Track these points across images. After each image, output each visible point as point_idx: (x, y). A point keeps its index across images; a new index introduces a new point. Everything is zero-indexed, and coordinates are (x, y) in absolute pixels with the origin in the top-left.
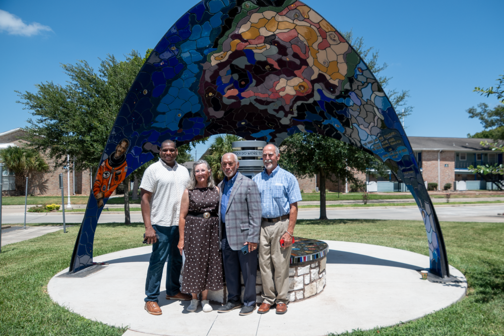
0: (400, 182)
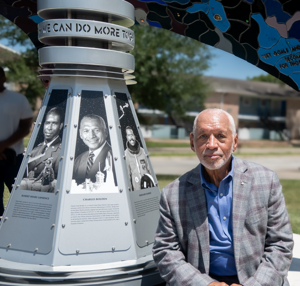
0: (178, 127)
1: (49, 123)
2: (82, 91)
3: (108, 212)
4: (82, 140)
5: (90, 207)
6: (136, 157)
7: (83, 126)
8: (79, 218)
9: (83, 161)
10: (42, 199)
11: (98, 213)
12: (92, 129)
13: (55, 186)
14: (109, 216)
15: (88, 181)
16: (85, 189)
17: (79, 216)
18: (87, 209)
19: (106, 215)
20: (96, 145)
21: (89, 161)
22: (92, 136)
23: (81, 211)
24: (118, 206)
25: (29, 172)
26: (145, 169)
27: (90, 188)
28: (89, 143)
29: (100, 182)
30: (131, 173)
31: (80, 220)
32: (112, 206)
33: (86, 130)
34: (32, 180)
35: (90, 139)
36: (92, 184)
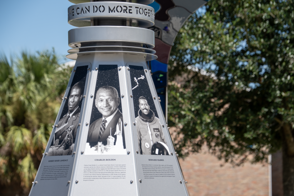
1: (73, 96)
2: (99, 65)
3: (116, 172)
4: (97, 108)
5: (100, 166)
6: (148, 125)
7: (98, 96)
8: (90, 176)
9: (97, 127)
10: (63, 162)
11: (107, 172)
12: (106, 99)
13: (72, 149)
14: (117, 174)
15: (100, 144)
16: (97, 151)
17: (91, 174)
18: (97, 168)
19: (114, 173)
20: (109, 113)
21: (102, 127)
22: (106, 105)
23: (93, 170)
24: (125, 166)
25: (55, 140)
26: (159, 137)
27: (101, 150)
28: (103, 111)
29: (111, 145)
30: (141, 138)
31: (91, 178)
32: (120, 166)
33: (100, 100)
34: (57, 147)
35: (104, 107)
36: (103, 146)
